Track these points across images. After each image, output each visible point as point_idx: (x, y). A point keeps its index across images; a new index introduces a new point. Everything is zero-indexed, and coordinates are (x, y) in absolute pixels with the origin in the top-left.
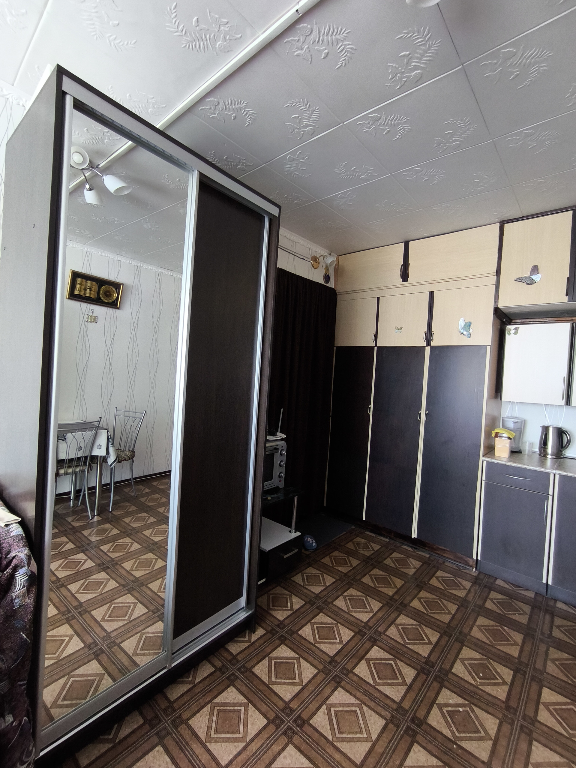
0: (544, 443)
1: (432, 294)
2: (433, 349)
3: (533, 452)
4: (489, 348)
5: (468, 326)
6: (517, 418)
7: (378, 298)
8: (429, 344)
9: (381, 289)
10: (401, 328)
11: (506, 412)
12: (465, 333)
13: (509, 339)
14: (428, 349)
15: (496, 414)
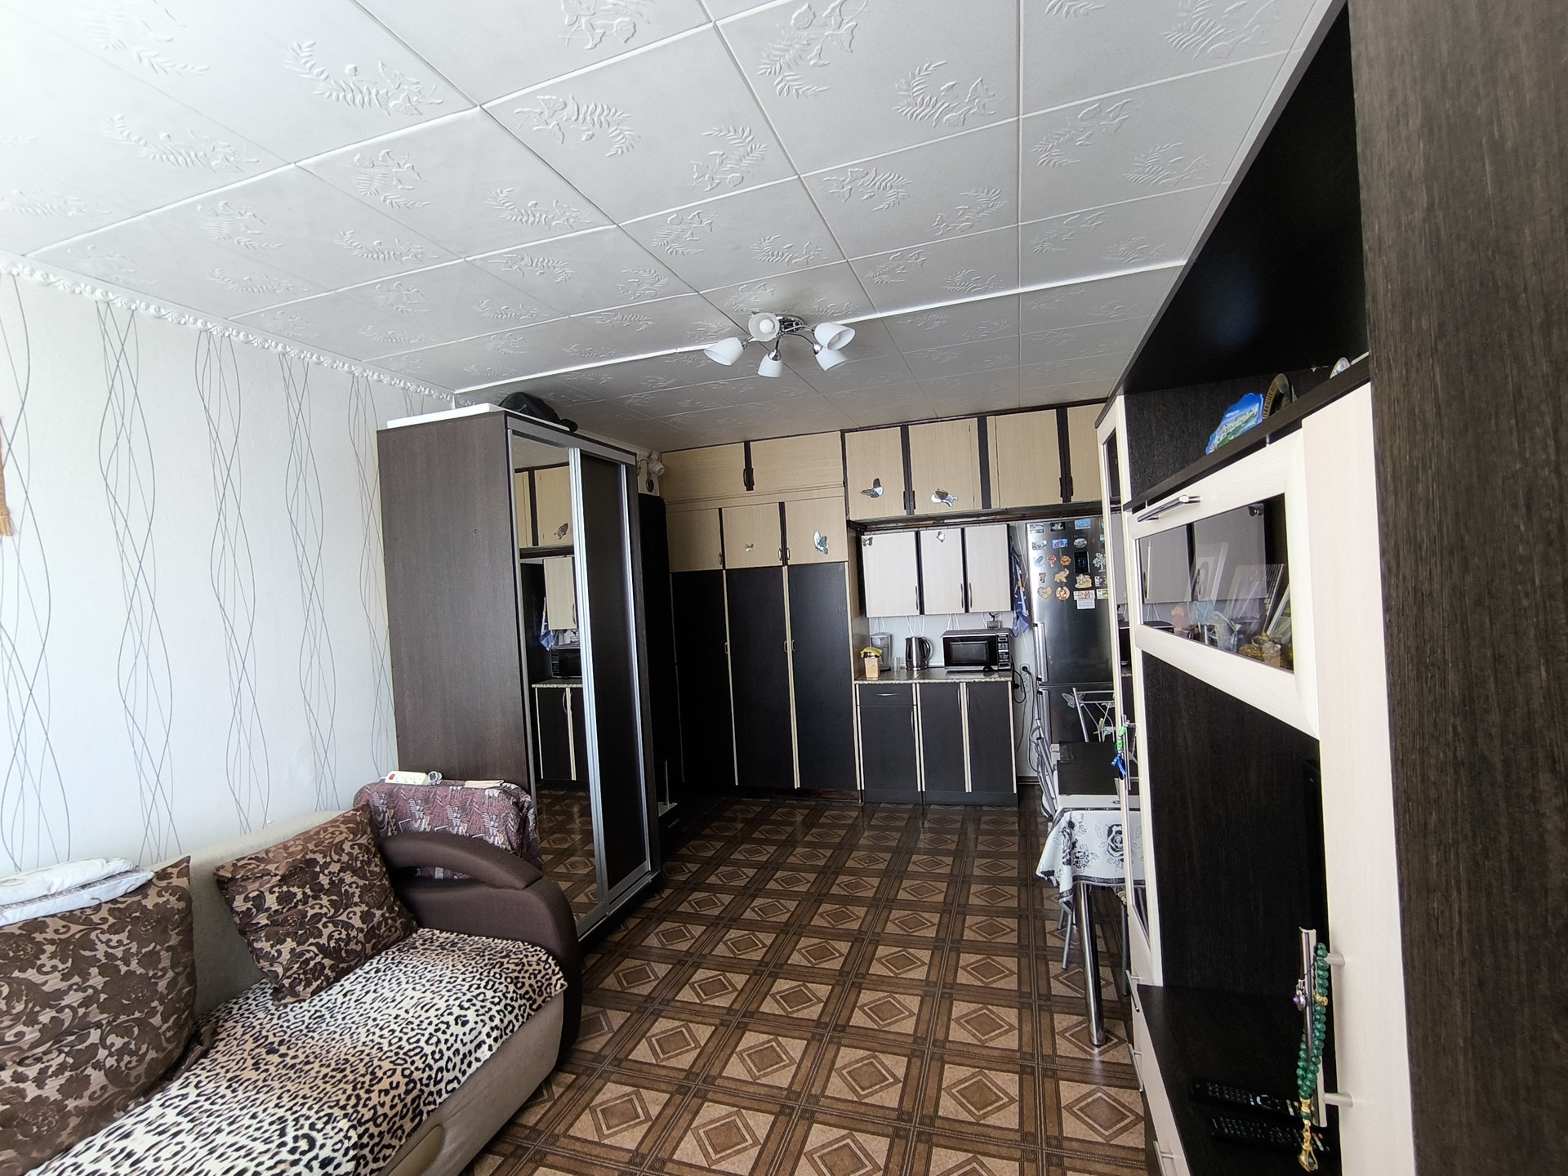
0: (909, 656)
1: (782, 505)
2: (790, 567)
3: (902, 668)
4: (846, 564)
5: (823, 541)
6: (883, 634)
7: (720, 510)
8: (785, 563)
9: (722, 498)
10: (752, 546)
11: (874, 629)
12: (822, 548)
13: (866, 550)
14: (785, 569)
15: (864, 632)
